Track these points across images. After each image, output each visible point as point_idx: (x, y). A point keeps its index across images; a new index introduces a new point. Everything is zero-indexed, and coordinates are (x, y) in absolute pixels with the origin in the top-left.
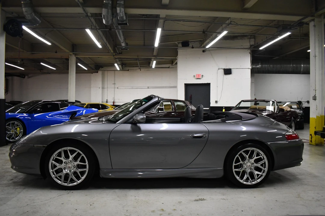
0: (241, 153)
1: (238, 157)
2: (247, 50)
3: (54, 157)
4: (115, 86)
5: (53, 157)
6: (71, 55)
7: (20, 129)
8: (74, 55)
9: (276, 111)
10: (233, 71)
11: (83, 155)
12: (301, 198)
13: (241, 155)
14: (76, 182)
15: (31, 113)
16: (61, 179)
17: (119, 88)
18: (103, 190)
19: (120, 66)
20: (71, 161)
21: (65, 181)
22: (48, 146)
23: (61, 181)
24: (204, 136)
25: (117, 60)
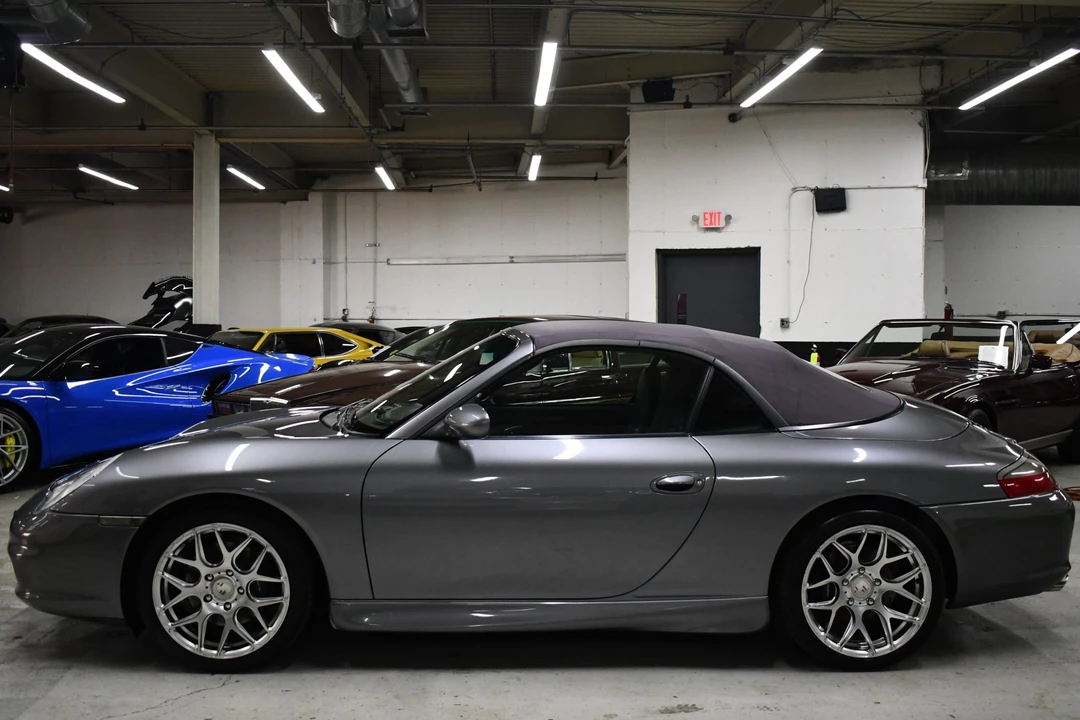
0: (831, 545)
1: (819, 561)
2: (908, 112)
3: (169, 560)
4: (376, 253)
5: (166, 560)
6: (200, 136)
7: (17, 443)
8: (213, 138)
9: (1015, 367)
10: (853, 198)
11: (271, 549)
12: (1045, 707)
13: (830, 552)
14: (248, 644)
15: (54, 377)
16: (197, 634)
17: (391, 262)
18: (344, 672)
19: (399, 174)
20: (227, 571)
21: (209, 643)
22: (150, 519)
23: (195, 642)
24: (699, 483)
25: (386, 153)
